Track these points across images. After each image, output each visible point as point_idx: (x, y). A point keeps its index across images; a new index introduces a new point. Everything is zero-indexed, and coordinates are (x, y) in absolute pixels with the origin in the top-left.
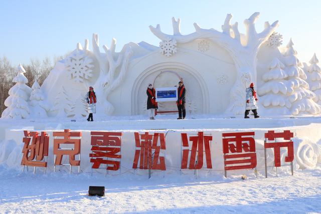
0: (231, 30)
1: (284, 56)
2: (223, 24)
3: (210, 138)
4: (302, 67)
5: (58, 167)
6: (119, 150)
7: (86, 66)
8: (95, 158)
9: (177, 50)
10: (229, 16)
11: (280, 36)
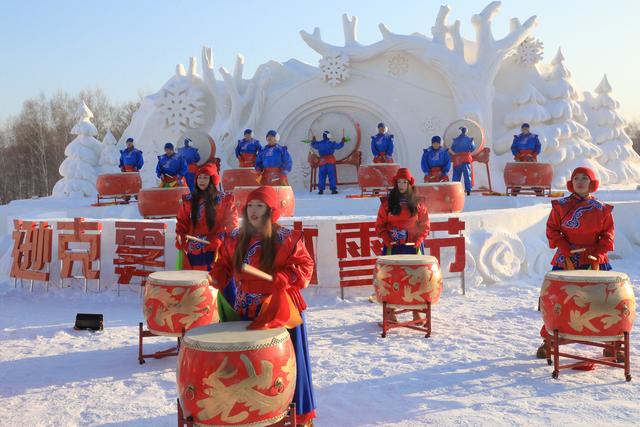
0: (448, 36)
1: (547, 81)
2: (434, 25)
3: (315, 232)
4: (579, 100)
5: (68, 281)
6: (161, 253)
7: (191, 105)
8: (122, 266)
9: (351, 75)
10: (444, 10)
11: (539, 44)
